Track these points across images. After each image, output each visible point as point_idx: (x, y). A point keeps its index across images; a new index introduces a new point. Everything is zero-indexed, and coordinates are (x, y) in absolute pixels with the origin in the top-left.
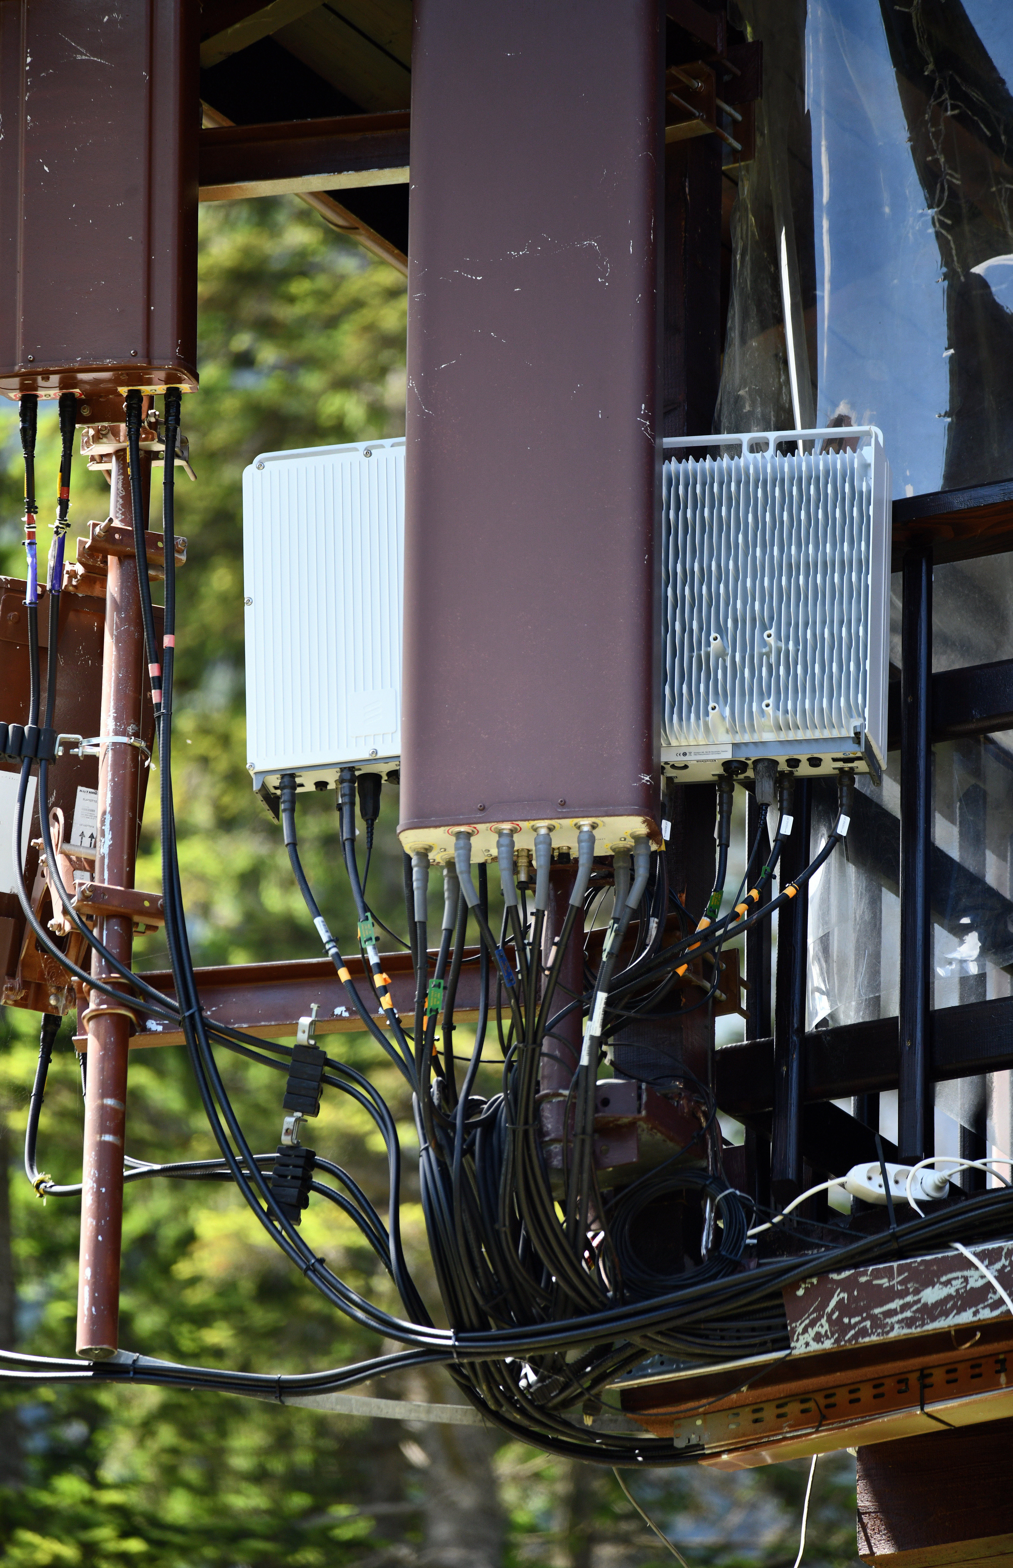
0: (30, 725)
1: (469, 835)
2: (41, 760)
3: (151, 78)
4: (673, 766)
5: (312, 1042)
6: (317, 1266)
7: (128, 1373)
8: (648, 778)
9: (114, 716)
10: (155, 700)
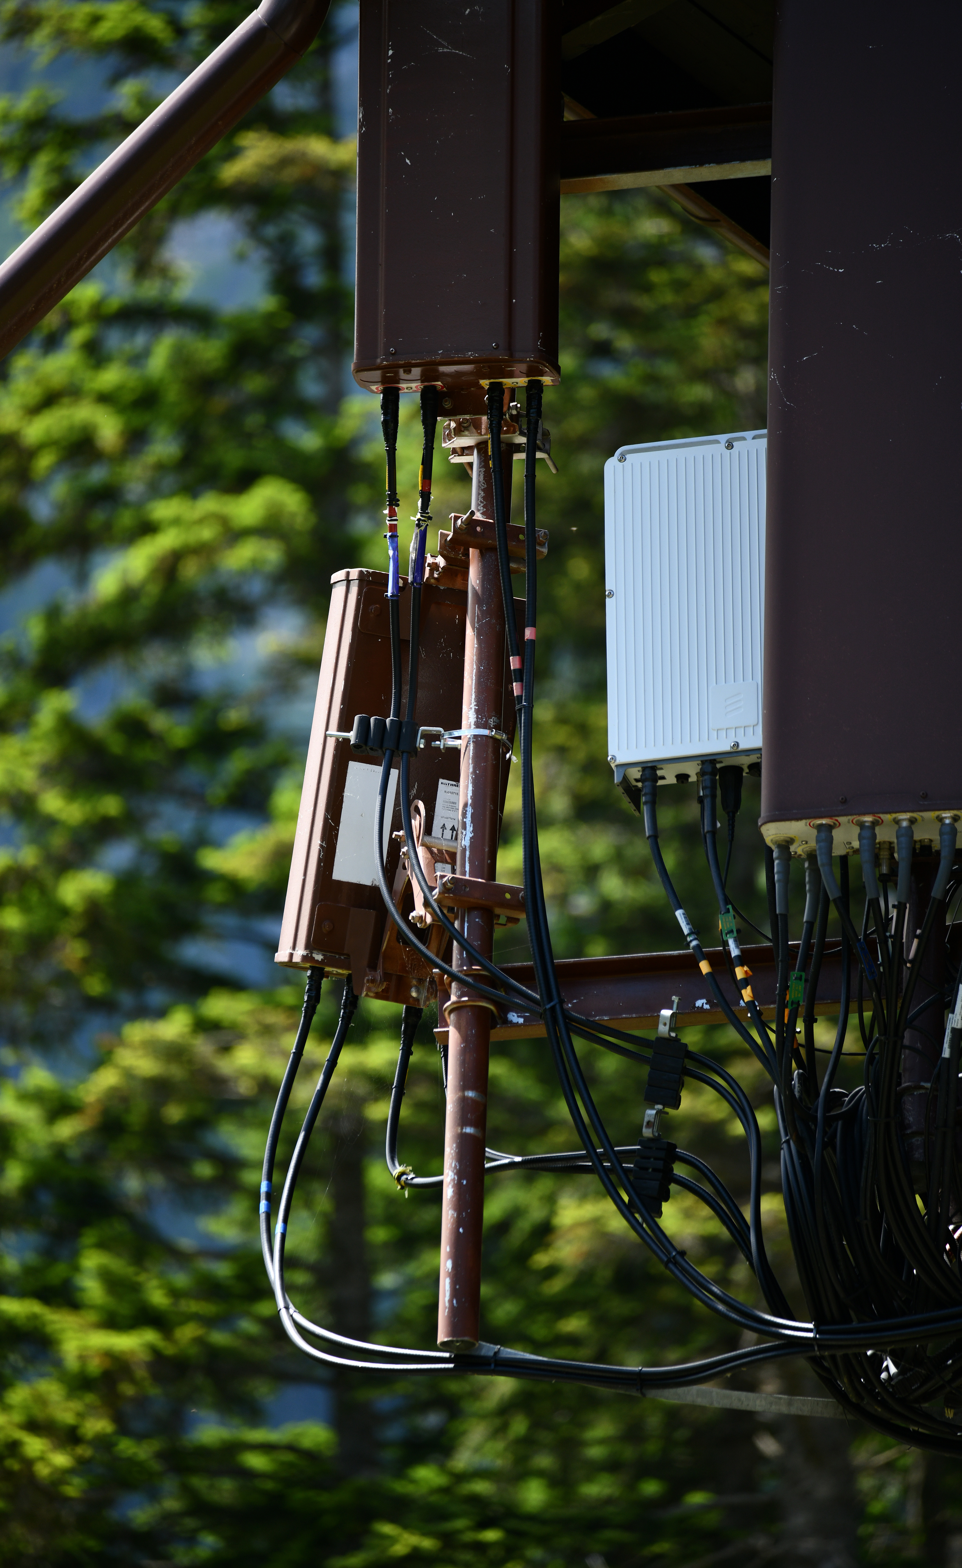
0: (391, 718)
1: (830, 828)
2: (403, 752)
3: (512, 71)
5: (673, 1035)
6: (679, 1258)
7: (490, 1365)
9: (475, 708)
10: (516, 693)
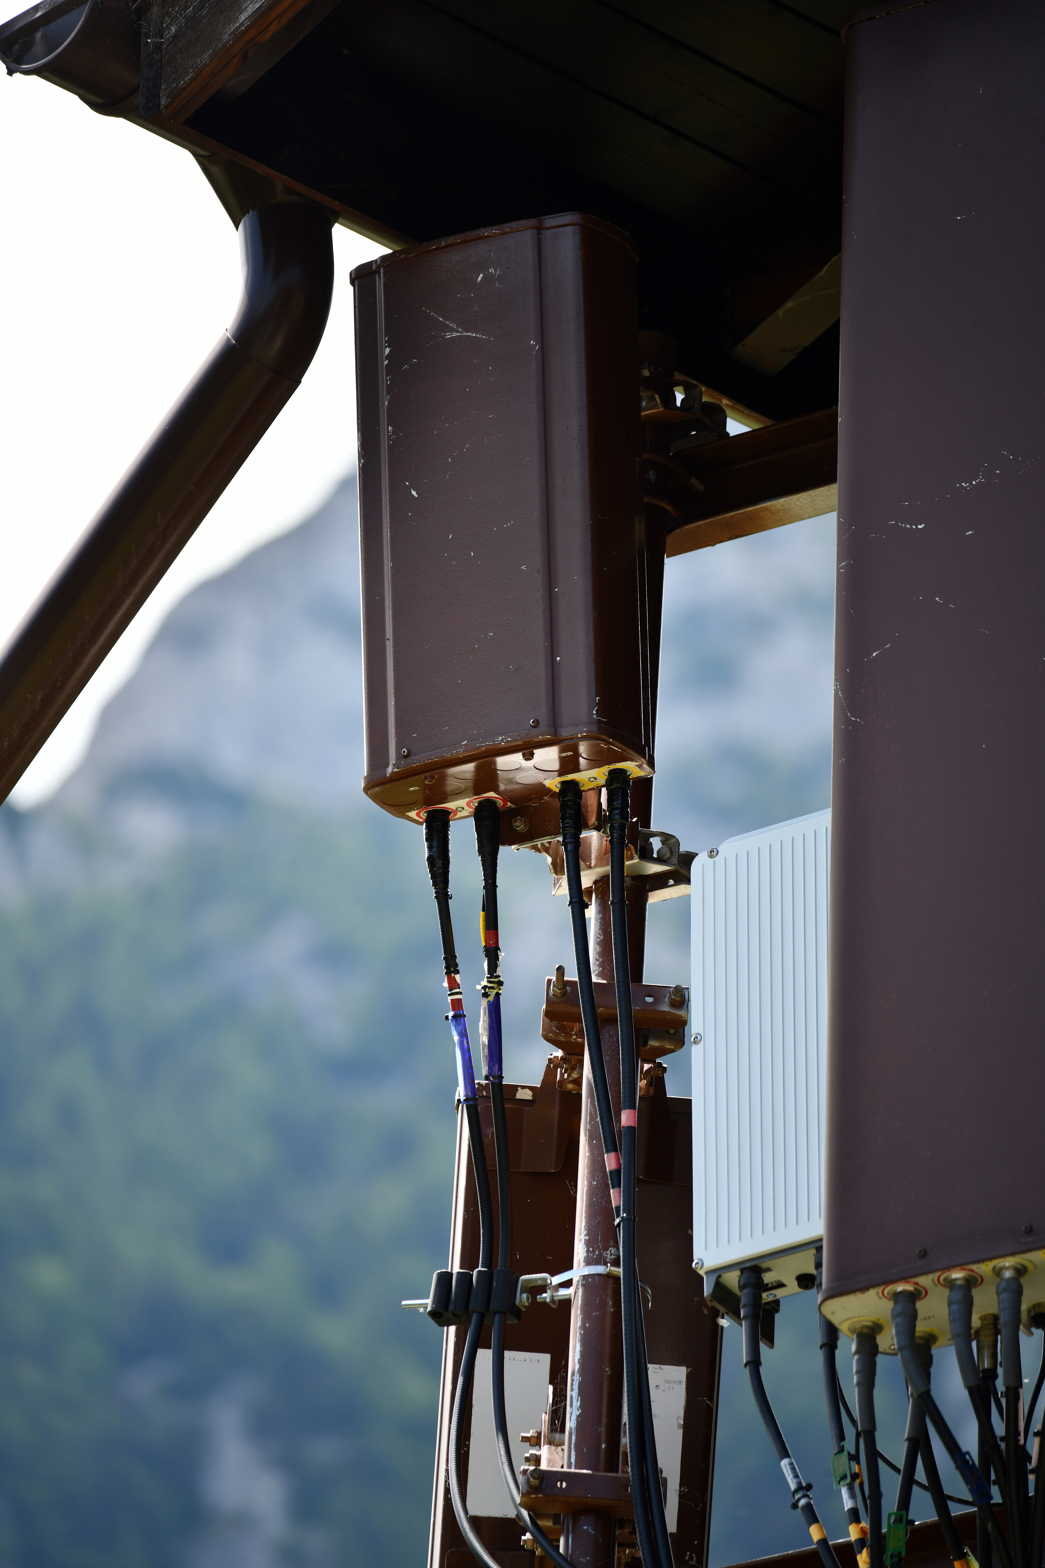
0: (480, 1268)
1: (913, 1297)
2: (495, 1313)
3: (542, 348)
9: (585, 1239)
10: (614, 1203)
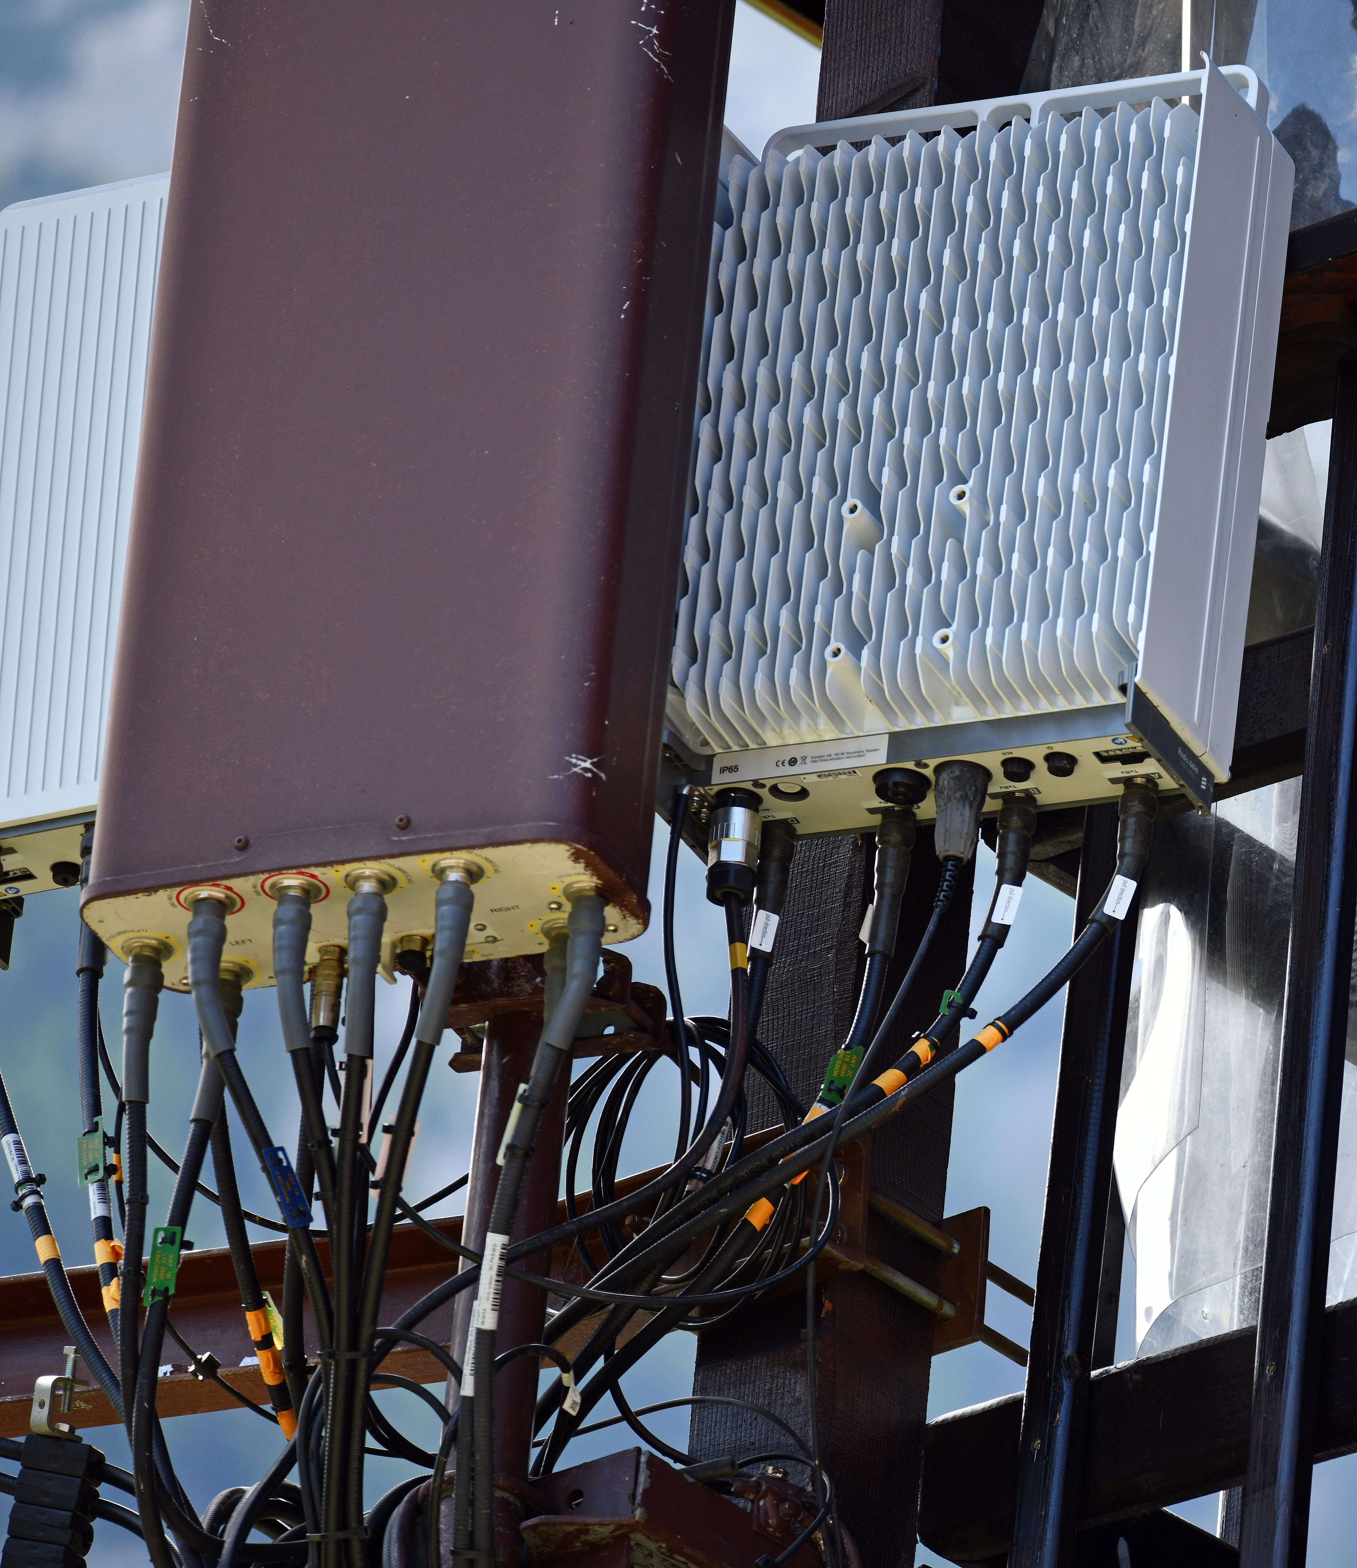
1: (222, 908)
4: (775, 790)
5: (65, 1428)
8: (588, 764)
